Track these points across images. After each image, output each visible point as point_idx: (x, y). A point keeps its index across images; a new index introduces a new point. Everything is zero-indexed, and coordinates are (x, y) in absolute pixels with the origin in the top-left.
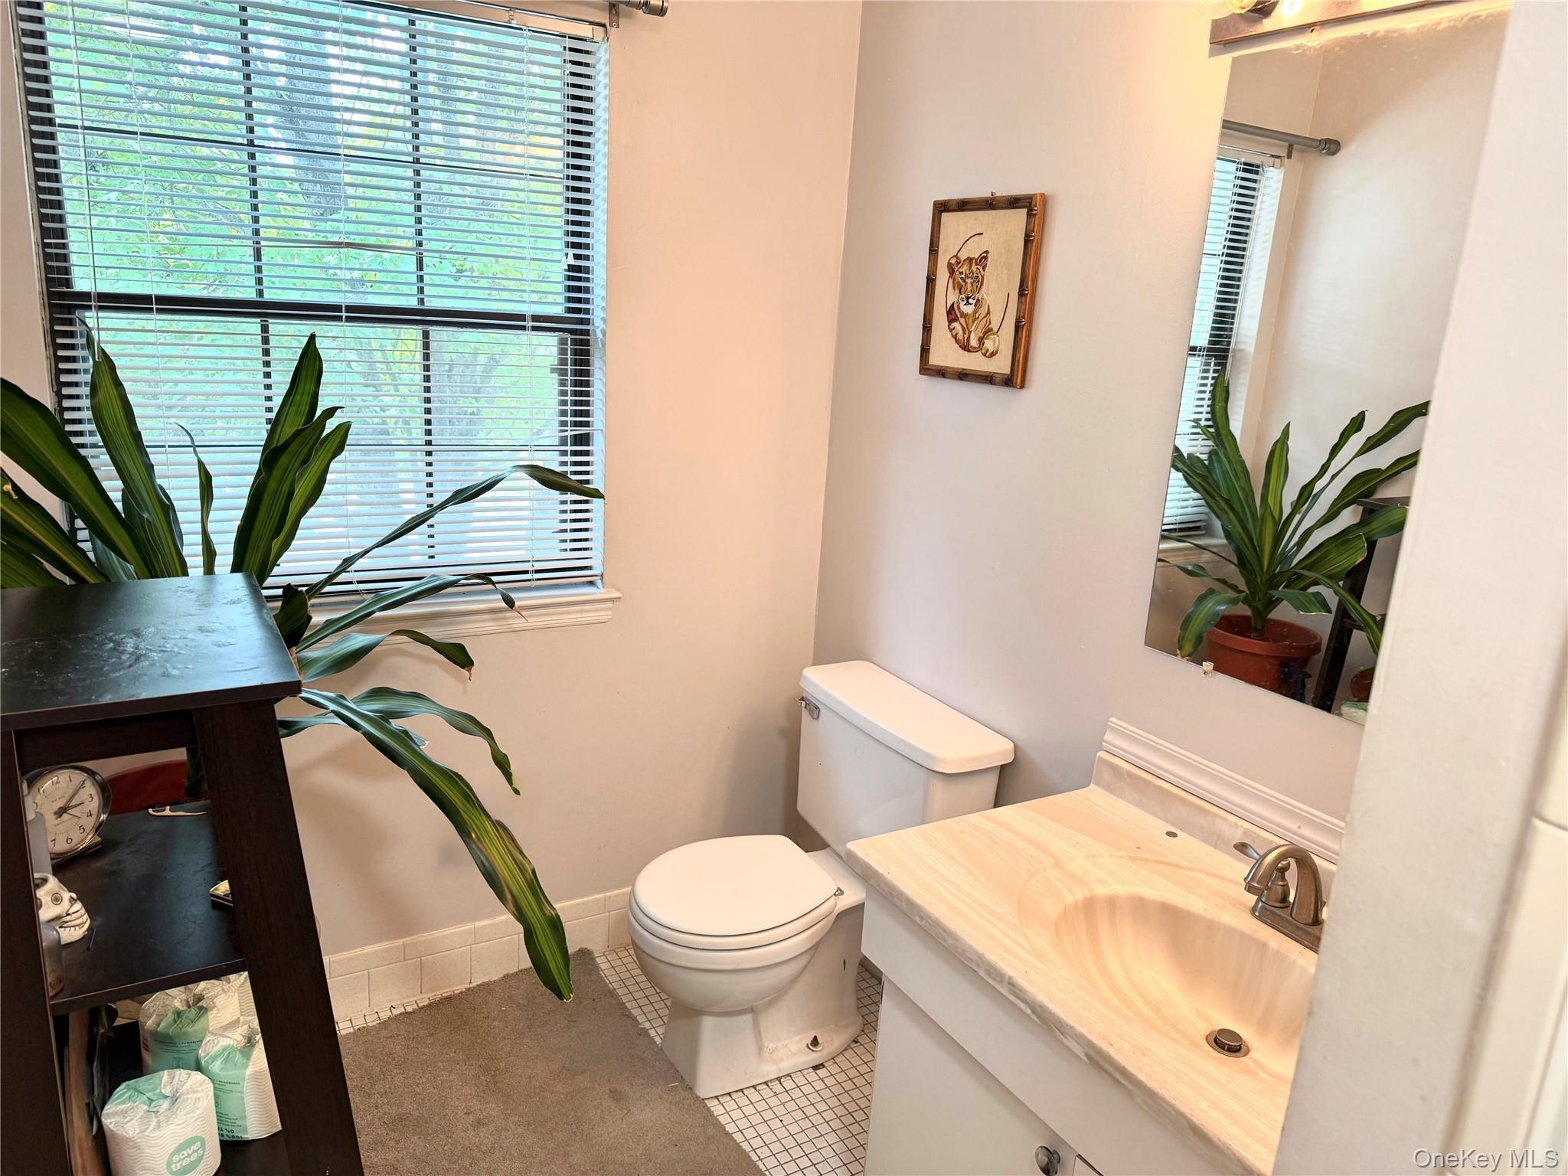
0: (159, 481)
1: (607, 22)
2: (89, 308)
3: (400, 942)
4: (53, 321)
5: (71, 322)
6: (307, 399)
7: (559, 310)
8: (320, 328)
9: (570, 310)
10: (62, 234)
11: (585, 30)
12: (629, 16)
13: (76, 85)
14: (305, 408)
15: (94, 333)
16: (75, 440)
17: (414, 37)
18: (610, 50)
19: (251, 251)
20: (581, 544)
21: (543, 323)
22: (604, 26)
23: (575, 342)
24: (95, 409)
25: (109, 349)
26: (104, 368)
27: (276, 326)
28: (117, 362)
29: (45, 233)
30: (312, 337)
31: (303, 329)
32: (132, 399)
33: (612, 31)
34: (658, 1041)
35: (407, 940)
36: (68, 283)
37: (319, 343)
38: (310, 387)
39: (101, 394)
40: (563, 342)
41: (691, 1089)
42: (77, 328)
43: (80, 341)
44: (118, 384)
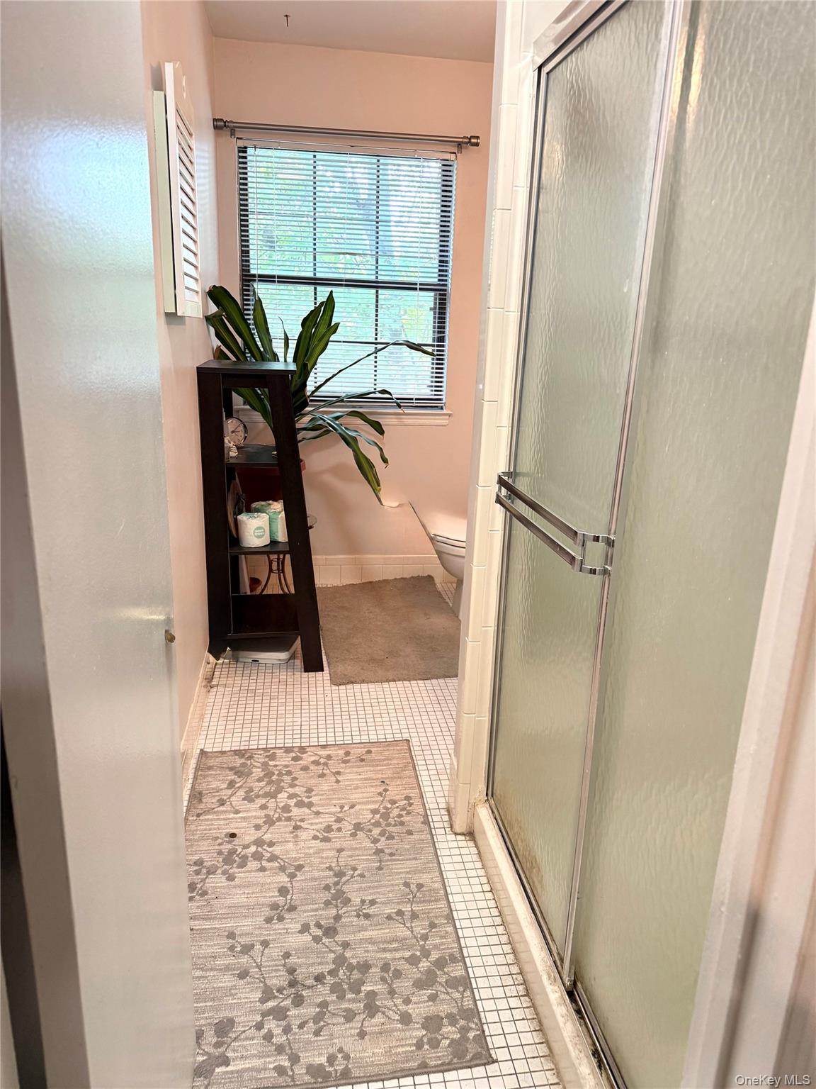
0: (275, 350)
1: (456, 151)
2: (255, 280)
3: (353, 556)
4: (243, 285)
5: (249, 286)
6: (328, 318)
7: (435, 281)
8: (334, 289)
9: (439, 280)
10: (248, 252)
11: (447, 156)
12: (466, 148)
13: (255, 196)
14: (328, 322)
15: (256, 290)
16: (246, 317)
17: (379, 166)
18: (457, 164)
19: (312, 257)
20: (438, 388)
21: (425, 288)
22: (455, 153)
23: (440, 295)
24: (254, 319)
25: (261, 296)
26: (259, 303)
27: (319, 288)
28: (263, 301)
29: (243, 252)
30: (331, 292)
31: (329, 289)
32: (267, 316)
33: (459, 155)
34: (451, 605)
35: (357, 556)
36: (249, 271)
37: (334, 295)
38: (330, 313)
39: (256, 312)
40: (435, 295)
41: (457, 617)
42: (251, 288)
43: (251, 293)
44: (263, 310)
